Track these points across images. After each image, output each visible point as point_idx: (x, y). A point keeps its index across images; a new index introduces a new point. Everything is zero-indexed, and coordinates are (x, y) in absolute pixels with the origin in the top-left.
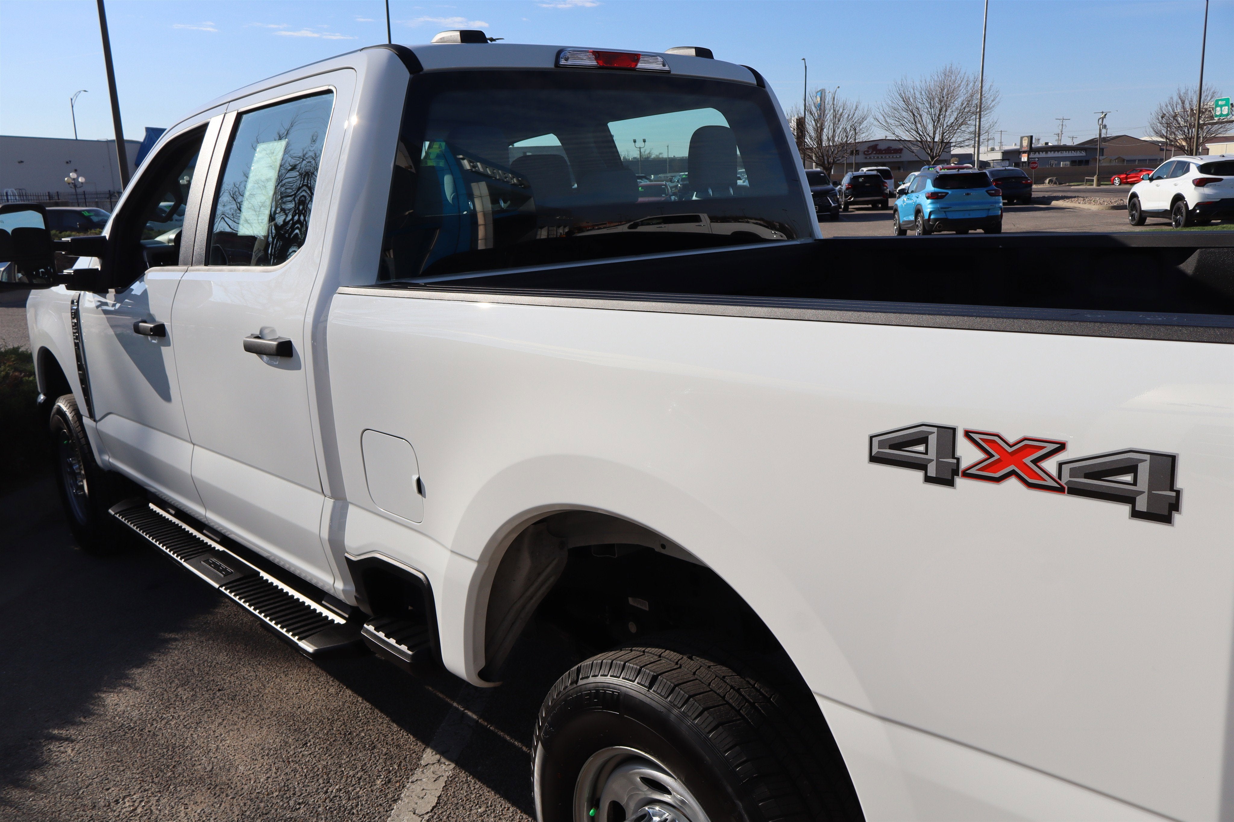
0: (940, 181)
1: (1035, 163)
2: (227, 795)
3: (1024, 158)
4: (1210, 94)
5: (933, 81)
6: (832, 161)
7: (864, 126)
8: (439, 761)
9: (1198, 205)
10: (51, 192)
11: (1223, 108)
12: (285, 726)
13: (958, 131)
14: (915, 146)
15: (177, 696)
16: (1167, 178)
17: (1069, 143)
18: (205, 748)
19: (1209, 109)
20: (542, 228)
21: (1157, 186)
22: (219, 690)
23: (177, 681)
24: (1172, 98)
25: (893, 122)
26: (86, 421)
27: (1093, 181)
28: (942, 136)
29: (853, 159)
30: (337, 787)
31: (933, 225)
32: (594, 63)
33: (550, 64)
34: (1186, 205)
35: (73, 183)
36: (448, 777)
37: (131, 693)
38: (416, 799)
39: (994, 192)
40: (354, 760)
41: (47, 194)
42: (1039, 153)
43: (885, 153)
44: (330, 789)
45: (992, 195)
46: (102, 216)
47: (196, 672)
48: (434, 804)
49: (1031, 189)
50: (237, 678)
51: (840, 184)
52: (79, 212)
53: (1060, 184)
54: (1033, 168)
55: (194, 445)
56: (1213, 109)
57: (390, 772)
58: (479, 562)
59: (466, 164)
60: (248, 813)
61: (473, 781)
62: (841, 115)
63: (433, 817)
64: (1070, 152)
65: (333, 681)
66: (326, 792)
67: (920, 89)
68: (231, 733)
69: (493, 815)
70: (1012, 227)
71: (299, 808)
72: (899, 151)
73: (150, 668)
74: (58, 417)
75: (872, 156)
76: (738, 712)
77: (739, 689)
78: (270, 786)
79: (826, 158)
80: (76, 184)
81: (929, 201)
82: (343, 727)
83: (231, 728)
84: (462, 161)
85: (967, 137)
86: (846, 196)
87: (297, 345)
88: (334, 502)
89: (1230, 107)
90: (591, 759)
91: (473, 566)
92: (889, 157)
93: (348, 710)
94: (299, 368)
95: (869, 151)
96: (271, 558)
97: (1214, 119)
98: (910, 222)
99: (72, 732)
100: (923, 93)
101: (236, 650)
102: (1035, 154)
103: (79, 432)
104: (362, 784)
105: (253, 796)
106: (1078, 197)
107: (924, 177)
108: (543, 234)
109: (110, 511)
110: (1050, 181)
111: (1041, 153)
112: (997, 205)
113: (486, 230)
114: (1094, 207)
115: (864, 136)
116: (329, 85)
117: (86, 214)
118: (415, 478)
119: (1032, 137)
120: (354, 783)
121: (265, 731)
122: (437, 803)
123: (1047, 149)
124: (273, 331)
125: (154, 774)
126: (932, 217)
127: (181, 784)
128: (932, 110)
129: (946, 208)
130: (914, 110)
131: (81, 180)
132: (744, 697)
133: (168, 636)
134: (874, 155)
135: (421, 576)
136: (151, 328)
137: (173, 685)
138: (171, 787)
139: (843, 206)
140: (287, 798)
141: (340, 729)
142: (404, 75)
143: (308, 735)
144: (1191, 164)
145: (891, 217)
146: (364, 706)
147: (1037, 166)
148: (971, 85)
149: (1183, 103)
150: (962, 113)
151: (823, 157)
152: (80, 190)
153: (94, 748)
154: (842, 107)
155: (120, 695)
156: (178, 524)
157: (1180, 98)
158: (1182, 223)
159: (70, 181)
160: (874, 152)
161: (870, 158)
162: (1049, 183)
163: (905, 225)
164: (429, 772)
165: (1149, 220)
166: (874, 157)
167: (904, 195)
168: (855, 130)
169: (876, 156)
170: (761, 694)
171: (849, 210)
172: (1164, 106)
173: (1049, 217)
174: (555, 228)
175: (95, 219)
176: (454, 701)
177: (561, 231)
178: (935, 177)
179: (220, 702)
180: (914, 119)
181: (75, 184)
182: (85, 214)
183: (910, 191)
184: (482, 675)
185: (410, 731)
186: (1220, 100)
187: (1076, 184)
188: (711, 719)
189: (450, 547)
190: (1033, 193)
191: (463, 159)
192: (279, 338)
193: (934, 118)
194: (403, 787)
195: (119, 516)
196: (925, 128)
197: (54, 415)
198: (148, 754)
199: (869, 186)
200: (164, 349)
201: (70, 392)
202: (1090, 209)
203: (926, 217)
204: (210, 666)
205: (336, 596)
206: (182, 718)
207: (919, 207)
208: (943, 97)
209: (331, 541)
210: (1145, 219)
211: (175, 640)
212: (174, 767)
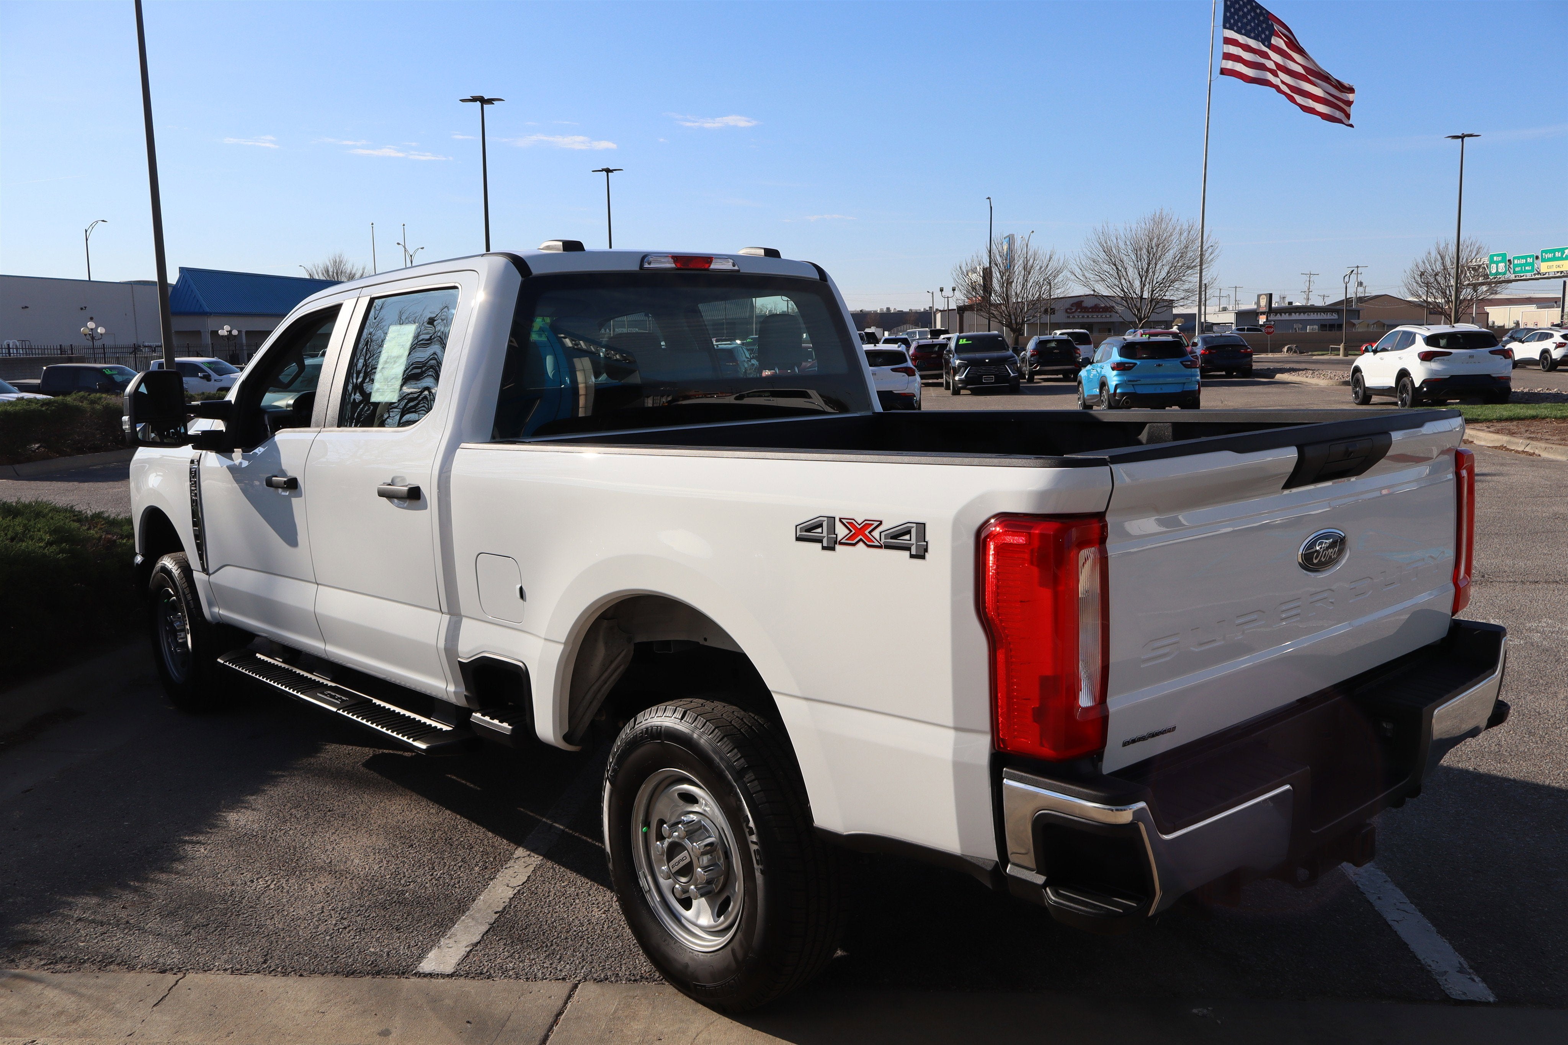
0: (1128, 350)
1: (1271, 327)
2: (346, 878)
3: (1262, 320)
4: (1475, 249)
5: (1139, 229)
6: (1021, 321)
7: (1060, 280)
8: (529, 855)
9: (1424, 382)
10: (63, 345)
11: (1500, 265)
12: (392, 834)
13: (1170, 288)
14: (1120, 306)
15: (291, 814)
16: (1392, 350)
17: (1318, 302)
18: (322, 849)
19: (1483, 266)
20: (648, 397)
21: (1382, 359)
22: (329, 811)
23: (289, 804)
24: (1429, 253)
25: (1092, 276)
26: (198, 576)
27: (1339, 349)
28: (1152, 294)
29: (1047, 319)
30: (441, 872)
31: (1119, 401)
32: (673, 265)
33: (635, 267)
34: (1412, 382)
35: (90, 334)
36: (537, 865)
37: (249, 812)
38: (509, 878)
39: (1189, 363)
40: (455, 855)
41: (59, 347)
42: (1281, 315)
43: (1092, 312)
44: (435, 873)
45: (1186, 366)
46: (127, 374)
47: (306, 798)
48: (525, 881)
49: (1252, 359)
50: (345, 803)
51: (1025, 350)
52: (100, 370)
53: (1301, 353)
54: (1268, 333)
55: (318, 584)
56: (1487, 267)
57: (487, 863)
58: (565, 644)
59: (568, 342)
60: (366, 888)
61: (558, 867)
62: (1032, 267)
63: (523, 888)
64: (1319, 313)
65: (433, 805)
66: (432, 875)
67: (1124, 237)
68: (344, 839)
69: (574, 887)
70: (1219, 403)
71: (409, 885)
72: (1108, 309)
73: (262, 795)
74: (161, 575)
75: (1076, 314)
76: (739, 730)
77: (742, 718)
78: (383, 872)
79: (1013, 317)
80: (94, 335)
81: (1115, 372)
82: (444, 835)
83: (344, 836)
84: (564, 340)
85: (1182, 296)
86: (1031, 365)
87: (425, 490)
88: (450, 617)
89: (1508, 263)
90: (643, 786)
91: (561, 647)
92: (1097, 316)
93: (448, 823)
94: (425, 508)
95: (1072, 309)
96: (388, 679)
97: (1489, 278)
98: (1095, 396)
99: (201, 838)
100: (1128, 243)
101: (341, 783)
102: (1276, 315)
103: (185, 588)
104: (462, 870)
105: (369, 878)
106: (1307, 369)
107: (1112, 345)
108: (649, 403)
109: (219, 660)
110: (1289, 350)
111: (1283, 314)
112: (1193, 379)
113: (586, 400)
114: (1322, 382)
115: (1059, 292)
116: (455, 283)
117: (108, 372)
118: (518, 586)
119: (1271, 295)
120: (455, 869)
121: (374, 838)
122: (527, 880)
123: (1291, 309)
124: (403, 479)
125: (281, 865)
126: (1118, 391)
127: (305, 870)
128: (1139, 262)
129: (1134, 381)
130: (1117, 263)
131: (100, 330)
132: (745, 723)
133: (274, 773)
134: (1079, 314)
135: (521, 664)
136: (285, 481)
137: (287, 807)
138: (297, 873)
139: (1027, 377)
140: (398, 879)
141: (442, 836)
142: (518, 279)
143: (413, 840)
144: (1417, 335)
145: (1075, 390)
146: (462, 822)
147: (1273, 331)
148: (1185, 234)
149: (1443, 258)
150: (1175, 267)
151: (1010, 316)
152: (98, 343)
153: (224, 848)
154: (1033, 257)
155: (239, 814)
156: (288, 669)
157: (1440, 254)
158: (1408, 403)
159: (87, 331)
160: (1079, 310)
161: (1074, 317)
162: (1287, 351)
163: (1089, 399)
164: (521, 862)
165: (1375, 399)
166: (1078, 316)
167: (1089, 365)
168: (1050, 284)
169: (1081, 315)
170: (758, 722)
171: (1035, 381)
172: (1421, 263)
173: (1266, 393)
174: (659, 398)
175: (119, 378)
176: (544, 816)
177: (664, 400)
178: (1121, 345)
179: (332, 819)
180: (1118, 273)
181: (92, 336)
182: (106, 372)
183: (1095, 361)
184: (567, 738)
185: (504, 836)
186: (1495, 255)
187: (1320, 353)
188: (720, 733)
189: (543, 636)
190: (1253, 364)
191: (565, 338)
192: (409, 484)
193: (1141, 273)
194: (498, 871)
195: (229, 664)
196: (1132, 285)
197: (157, 573)
198: (272, 852)
199: (1057, 353)
200: (294, 500)
201: (181, 549)
202: (1318, 385)
203: (1112, 391)
204: (319, 795)
205: (449, 700)
206: (299, 829)
207: (1104, 379)
208: (1152, 248)
209: (446, 649)
210: (1371, 397)
211: (283, 776)
212: (297, 860)
